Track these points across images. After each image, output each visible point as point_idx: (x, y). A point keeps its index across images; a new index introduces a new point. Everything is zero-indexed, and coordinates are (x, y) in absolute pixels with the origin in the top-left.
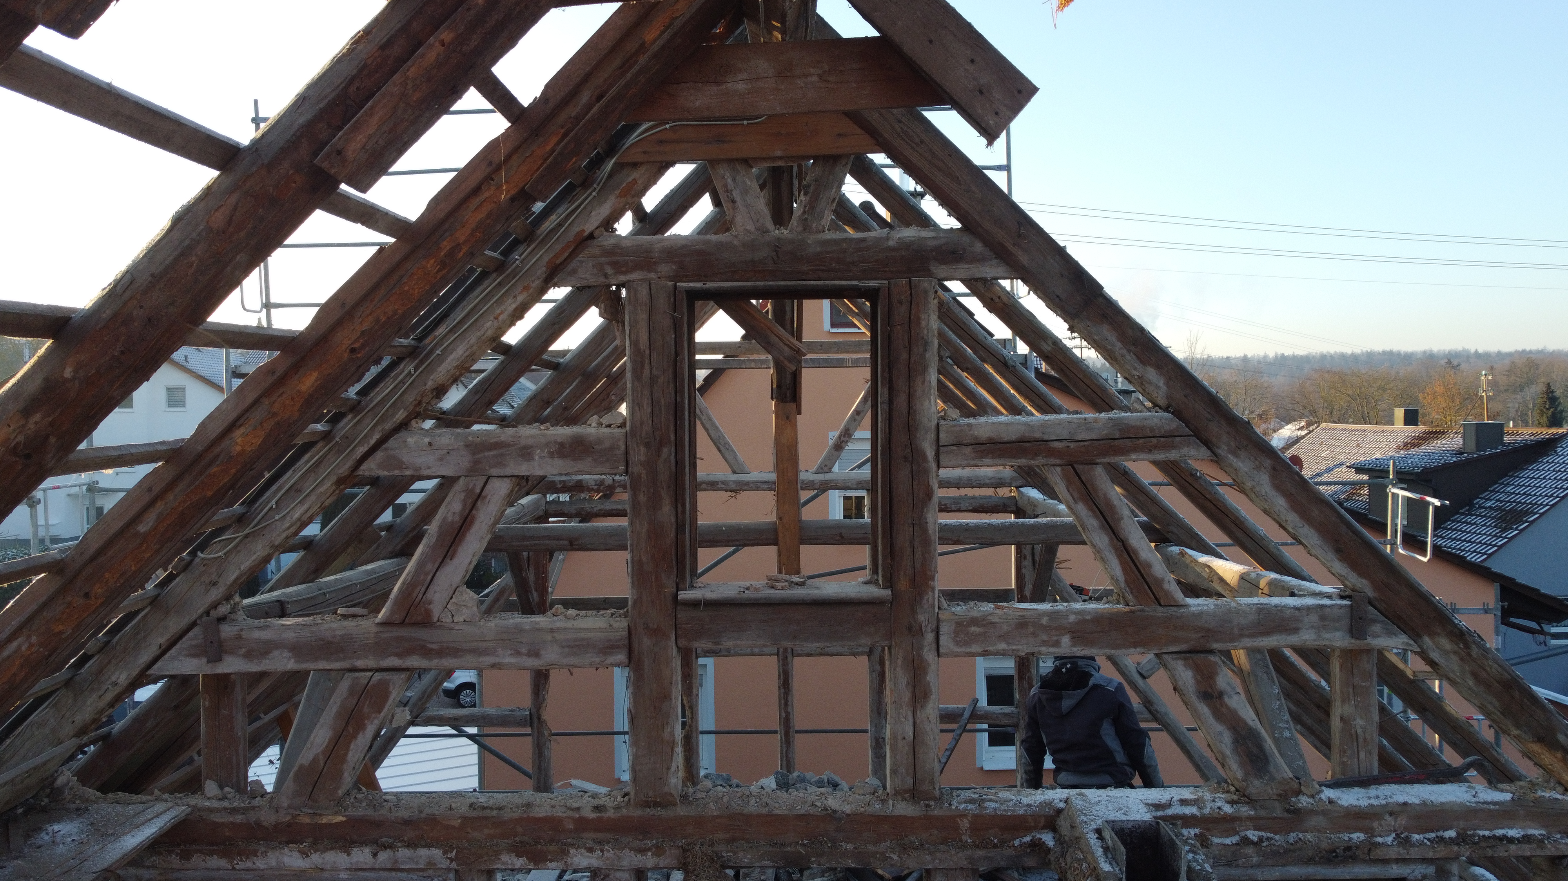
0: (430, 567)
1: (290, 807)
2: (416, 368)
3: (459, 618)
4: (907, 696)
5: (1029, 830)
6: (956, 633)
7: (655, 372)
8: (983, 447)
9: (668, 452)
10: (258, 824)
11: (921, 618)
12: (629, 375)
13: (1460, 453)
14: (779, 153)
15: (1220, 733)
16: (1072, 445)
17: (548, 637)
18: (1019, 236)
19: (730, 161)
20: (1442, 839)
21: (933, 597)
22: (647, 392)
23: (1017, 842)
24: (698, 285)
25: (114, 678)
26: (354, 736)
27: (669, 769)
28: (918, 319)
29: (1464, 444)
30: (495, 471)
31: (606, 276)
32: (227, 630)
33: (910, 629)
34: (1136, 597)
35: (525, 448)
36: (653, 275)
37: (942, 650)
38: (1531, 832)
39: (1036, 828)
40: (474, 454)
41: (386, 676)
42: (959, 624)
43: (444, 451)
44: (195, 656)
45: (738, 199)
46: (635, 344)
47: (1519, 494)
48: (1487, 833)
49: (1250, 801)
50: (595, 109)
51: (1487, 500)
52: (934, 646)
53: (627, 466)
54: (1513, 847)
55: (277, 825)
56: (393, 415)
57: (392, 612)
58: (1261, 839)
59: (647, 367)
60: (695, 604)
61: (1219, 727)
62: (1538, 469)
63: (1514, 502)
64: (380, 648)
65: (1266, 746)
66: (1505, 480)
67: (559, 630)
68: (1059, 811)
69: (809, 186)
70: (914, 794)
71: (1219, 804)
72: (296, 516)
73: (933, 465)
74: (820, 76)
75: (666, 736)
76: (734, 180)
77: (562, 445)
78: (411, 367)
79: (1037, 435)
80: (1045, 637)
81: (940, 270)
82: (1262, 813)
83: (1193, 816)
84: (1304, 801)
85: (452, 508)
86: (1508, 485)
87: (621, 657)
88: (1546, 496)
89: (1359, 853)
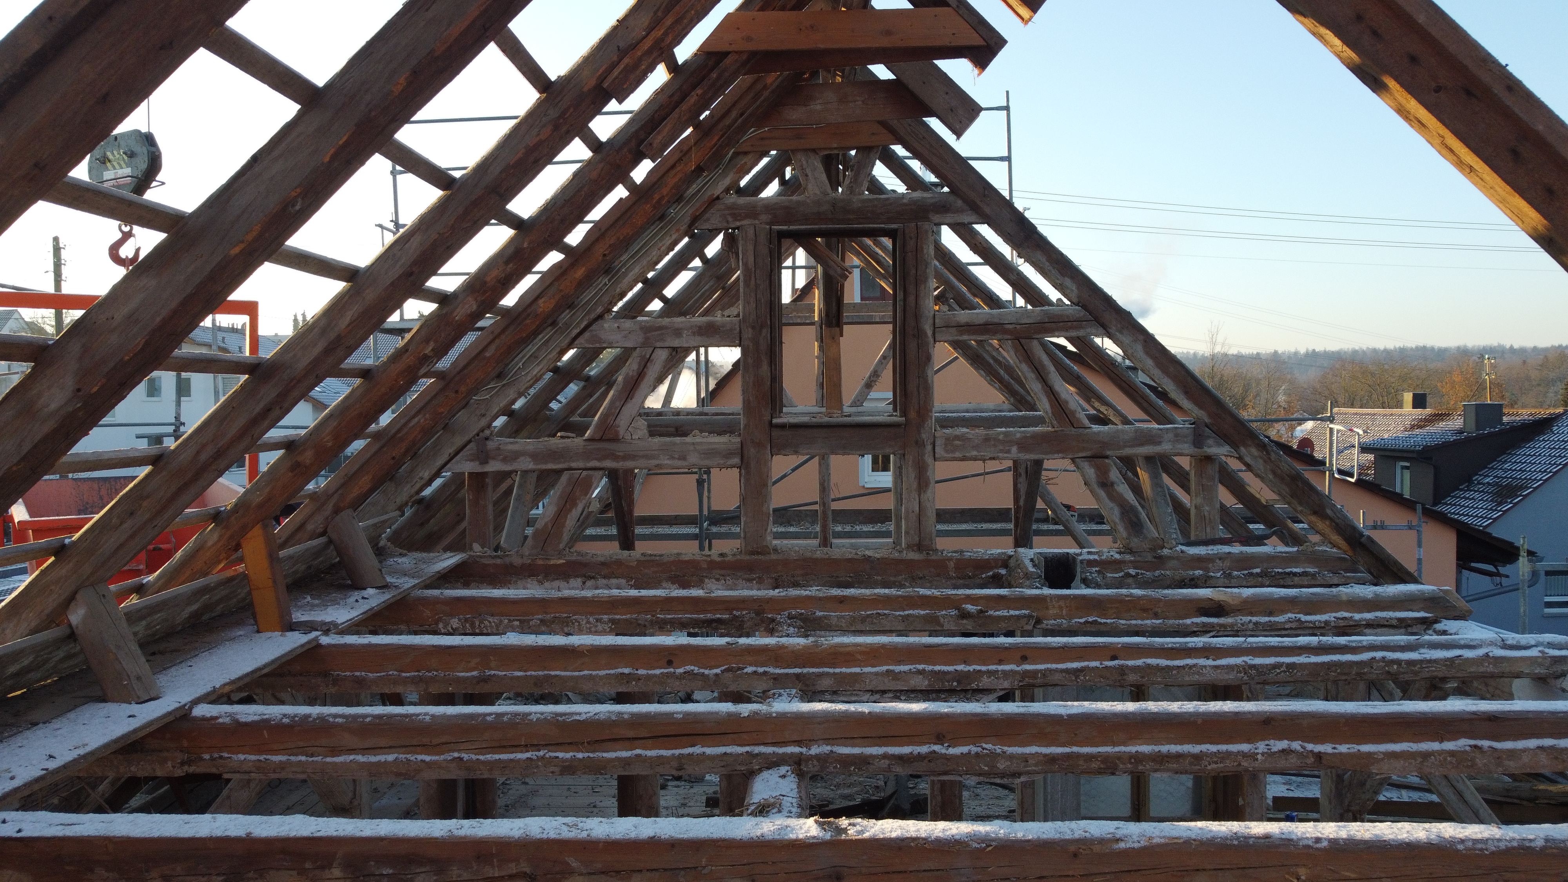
0: (619, 404)
1: (529, 555)
2: (609, 281)
3: (635, 437)
4: (915, 485)
5: (991, 568)
6: (946, 445)
7: (758, 282)
8: (962, 328)
9: (766, 332)
10: (511, 565)
11: (924, 436)
12: (741, 284)
13: (1460, 432)
14: (835, 145)
15: (1112, 509)
16: (1018, 327)
17: (692, 448)
18: (985, 196)
19: (805, 150)
20: (1251, 574)
21: (931, 423)
22: (753, 295)
23: (984, 576)
24: (785, 228)
25: (421, 475)
26: (570, 510)
27: (766, 530)
28: (922, 248)
29: (1464, 425)
30: (658, 344)
31: (728, 222)
32: (491, 445)
33: (917, 443)
34: (1059, 423)
35: (678, 329)
36: (757, 222)
37: (937, 456)
38: (1307, 570)
39: (997, 567)
40: (645, 333)
41: (590, 472)
42: (947, 439)
43: (627, 332)
44: (471, 460)
45: (810, 174)
46: (745, 265)
47: (1515, 470)
48: (1280, 570)
49: (1131, 552)
50: (740, 120)
51: (1485, 476)
52: (932, 453)
53: (740, 341)
54: (1296, 579)
55: (523, 565)
56: (595, 310)
57: (595, 432)
58: (1137, 574)
59: (753, 279)
60: (783, 426)
61: (1111, 505)
62: (1534, 447)
63: (1510, 477)
64: (587, 455)
65: (1142, 517)
66: (1503, 457)
67: (698, 443)
68: (1010, 557)
69: (853, 166)
70: (919, 547)
71: (1112, 554)
72: (535, 373)
73: (932, 340)
74: (863, 101)
75: (764, 509)
76: (807, 162)
77: (700, 327)
78: (606, 280)
79: (996, 320)
80: (1001, 448)
81: (936, 218)
82: (1139, 559)
83: (1095, 560)
84: (1166, 552)
85: (632, 366)
86: (1505, 462)
87: (736, 460)
88: (1540, 471)
89: (1199, 582)
